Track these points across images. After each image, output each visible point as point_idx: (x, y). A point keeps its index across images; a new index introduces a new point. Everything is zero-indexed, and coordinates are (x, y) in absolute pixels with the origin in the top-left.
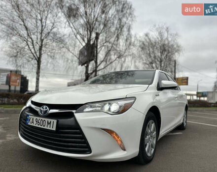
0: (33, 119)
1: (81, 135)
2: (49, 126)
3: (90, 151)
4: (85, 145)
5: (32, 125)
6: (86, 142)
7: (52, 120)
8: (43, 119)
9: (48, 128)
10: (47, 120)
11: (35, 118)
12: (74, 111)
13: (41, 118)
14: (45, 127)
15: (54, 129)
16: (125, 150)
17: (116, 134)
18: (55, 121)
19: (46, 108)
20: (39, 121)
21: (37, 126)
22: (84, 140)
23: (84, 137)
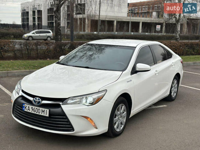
0: (29, 107)
1: (67, 120)
2: (43, 113)
3: (73, 130)
4: (70, 126)
5: (28, 111)
6: (70, 124)
7: (45, 110)
8: (38, 108)
9: (43, 114)
10: (41, 109)
11: (31, 107)
12: (61, 103)
13: (36, 107)
14: (40, 114)
15: (48, 115)
16: (97, 128)
17: (91, 119)
18: (48, 110)
19: (39, 100)
20: (35, 109)
21: (33, 112)
22: (69, 123)
23: (68, 121)
